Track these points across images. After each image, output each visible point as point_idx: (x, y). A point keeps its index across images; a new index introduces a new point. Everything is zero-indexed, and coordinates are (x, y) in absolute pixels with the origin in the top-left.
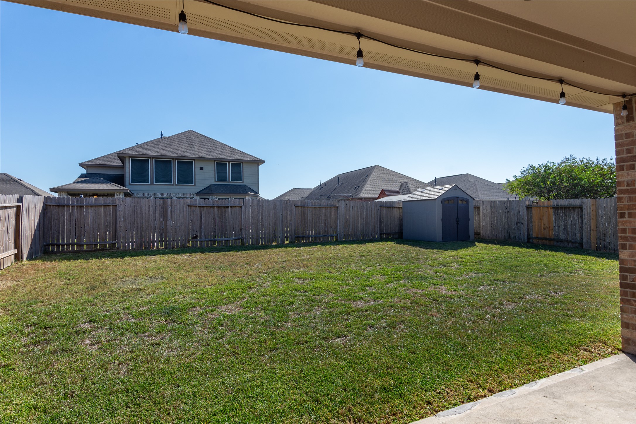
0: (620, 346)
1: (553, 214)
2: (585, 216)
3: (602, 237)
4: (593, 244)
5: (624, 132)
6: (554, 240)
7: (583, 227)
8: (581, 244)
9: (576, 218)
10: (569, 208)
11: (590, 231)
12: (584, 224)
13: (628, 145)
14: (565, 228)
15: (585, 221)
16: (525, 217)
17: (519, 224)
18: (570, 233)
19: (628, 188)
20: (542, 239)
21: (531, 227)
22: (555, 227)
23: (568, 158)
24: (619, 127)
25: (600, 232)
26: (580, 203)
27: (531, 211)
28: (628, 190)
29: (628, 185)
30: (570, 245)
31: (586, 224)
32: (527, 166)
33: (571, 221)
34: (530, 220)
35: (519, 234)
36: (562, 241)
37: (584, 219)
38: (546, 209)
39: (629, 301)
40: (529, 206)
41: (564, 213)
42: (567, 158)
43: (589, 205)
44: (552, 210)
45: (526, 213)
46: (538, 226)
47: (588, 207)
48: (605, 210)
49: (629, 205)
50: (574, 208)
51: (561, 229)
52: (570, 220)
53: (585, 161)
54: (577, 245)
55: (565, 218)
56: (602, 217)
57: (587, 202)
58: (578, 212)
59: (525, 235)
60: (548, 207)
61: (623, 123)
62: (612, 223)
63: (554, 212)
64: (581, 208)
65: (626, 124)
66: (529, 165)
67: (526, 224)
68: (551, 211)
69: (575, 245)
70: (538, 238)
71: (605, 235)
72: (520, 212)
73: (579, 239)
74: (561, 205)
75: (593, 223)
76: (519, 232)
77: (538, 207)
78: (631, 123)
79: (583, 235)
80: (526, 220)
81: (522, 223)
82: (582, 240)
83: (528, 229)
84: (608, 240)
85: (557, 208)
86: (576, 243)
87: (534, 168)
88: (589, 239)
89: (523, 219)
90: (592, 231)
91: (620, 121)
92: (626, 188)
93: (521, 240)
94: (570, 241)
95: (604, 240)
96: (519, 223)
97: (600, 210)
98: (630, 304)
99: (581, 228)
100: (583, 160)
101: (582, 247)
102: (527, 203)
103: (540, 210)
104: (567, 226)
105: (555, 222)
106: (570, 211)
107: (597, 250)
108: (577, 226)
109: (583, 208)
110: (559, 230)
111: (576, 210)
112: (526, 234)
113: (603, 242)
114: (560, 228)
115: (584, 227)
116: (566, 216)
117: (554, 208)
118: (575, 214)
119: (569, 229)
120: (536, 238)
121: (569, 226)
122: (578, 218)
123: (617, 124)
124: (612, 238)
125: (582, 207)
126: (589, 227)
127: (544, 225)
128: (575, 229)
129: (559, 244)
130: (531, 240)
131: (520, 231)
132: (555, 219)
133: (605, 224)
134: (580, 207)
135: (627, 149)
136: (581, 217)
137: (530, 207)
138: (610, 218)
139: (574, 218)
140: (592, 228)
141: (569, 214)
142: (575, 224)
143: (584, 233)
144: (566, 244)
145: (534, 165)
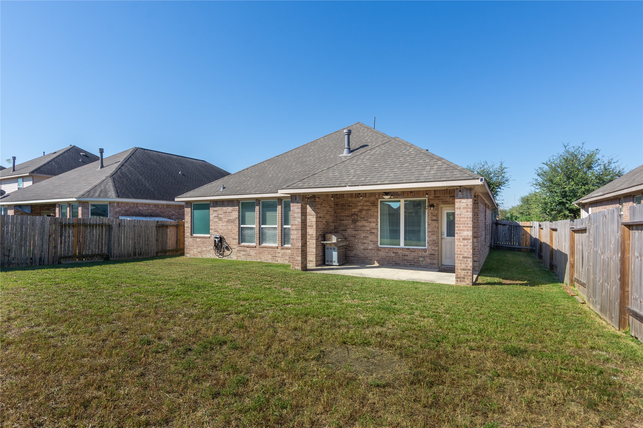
3: (7, 253)
25: (4, 248)
48: (11, 227)
71: (9, 250)
84: (12, 255)
95: (9, 256)
97: (5, 227)
113: (7, 258)
124: (17, 253)
133: (10, 239)
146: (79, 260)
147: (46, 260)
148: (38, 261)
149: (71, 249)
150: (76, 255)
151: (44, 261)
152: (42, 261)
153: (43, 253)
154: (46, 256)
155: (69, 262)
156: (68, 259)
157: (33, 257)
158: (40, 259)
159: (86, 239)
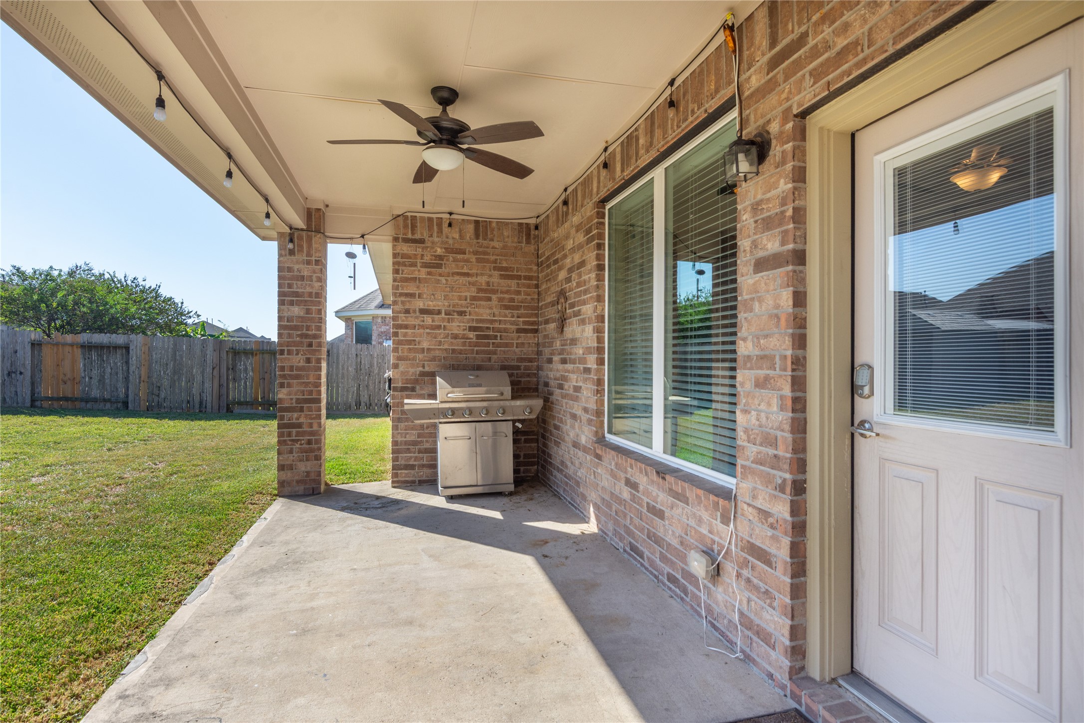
0: (276, 492)
1: (81, 356)
2: (133, 361)
3: (156, 391)
4: (142, 402)
5: (286, 265)
6: (82, 400)
7: (129, 377)
8: (126, 404)
9: (119, 364)
10: (109, 347)
11: (140, 383)
12: (131, 373)
13: (289, 279)
14: (101, 380)
15: (132, 368)
16: (28, 362)
17: (13, 375)
18: (108, 388)
19: (288, 324)
20: (59, 399)
21: (39, 380)
22: (84, 378)
23: (80, 267)
24: (282, 259)
25: (153, 384)
26: (126, 341)
27: (40, 351)
28: (287, 326)
29: (288, 321)
30: (108, 405)
31: (133, 372)
32: (9, 269)
33: (111, 369)
34: (36, 367)
35: (13, 393)
36: (95, 400)
37: (131, 365)
38: (68, 349)
39: (285, 441)
40: (36, 342)
41: (100, 356)
42: (79, 265)
43: (139, 344)
44: (80, 350)
45: (30, 353)
46: (53, 376)
47: (138, 347)
48: (161, 353)
49: (288, 342)
50: (116, 347)
51: (95, 381)
52: (109, 367)
53: (107, 276)
54: (120, 405)
55: (101, 364)
56: (156, 362)
57: (137, 340)
58: (122, 355)
59: (26, 394)
60: (72, 345)
61: (286, 255)
62: (168, 371)
63: (84, 355)
64: (127, 348)
65: (288, 257)
66: (14, 267)
67: (28, 374)
68: (78, 352)
69: (115, 405)
70: (52, 399)
71: (159, 387)
72: (16, 352)
73: (122, 396)
74: (95, 343)
75: (144, 372)
76: (13, 389)
77: (54, 345)
78: (292, 257)
79: (128, 390)
80: (29, 367)
81: (21, 373)
82: (127, 397)
83: (33, 384)
84: (163, 395)
85: (88, 348)
86: (117, 402)
87: (23, 273)
88: (137, 395)
89: (24, 364)
90: (142, 382)
91: (283, 253)
92: (286, 323)
93: (18, 403)
94: (109, 400)
95: (158, 396)
96: (14, 373)
97: (154, 353)
98: (286, 445)
99: (127, 379)
100: (104, 274)
101: (127, 407)
102: (33, 337)
103: (58, 349)
104: (103, 377)
105: (85, 371)
106: (110, 352)
107: (148, 410)
108: (120, 376)
109: (131, 348)
110: (90, 383)
111: (119, 352)
112: (29, 392)
113: (156, 399)
114: (92, 380)
115: (131, 378)
116: (103, 361)
117: (83, 346)
118: (116, 359)
119: (107, 381)
120: (48, 399)
121: (107, 376)
122: (122, 363)
123: (280, 255)
124: (169, 392)
125: (129, 347)
126: (137, 376)
127: (65, 375)
128: (117, 381)
129: (89, 406)
130: (38, 403)
131: (16, 386)
132: (84, 365)
133: (160, 371)
134: (125, 347)
135: (288, 284)
136: (127, 363)
137: (38, 344)
138: (167, 364)
139: (116, 364)
140: (142, 379)
141: (108, 357)
142: (117, 374)
143: (130, 386)
144: (102, 404)
145: (22, 269)
146: (263, 409)
147: (209, 406)
148: (197, 406)
149: (249, 391)
150: (258, 400)
151: (206, 407)
152: (204, 406)
153: (204, 395)
154: (209, 399)
155: (245, 411)
156: (245, 406)
157: (191, 399)
158: (201, 403)
159: (273, 375)
